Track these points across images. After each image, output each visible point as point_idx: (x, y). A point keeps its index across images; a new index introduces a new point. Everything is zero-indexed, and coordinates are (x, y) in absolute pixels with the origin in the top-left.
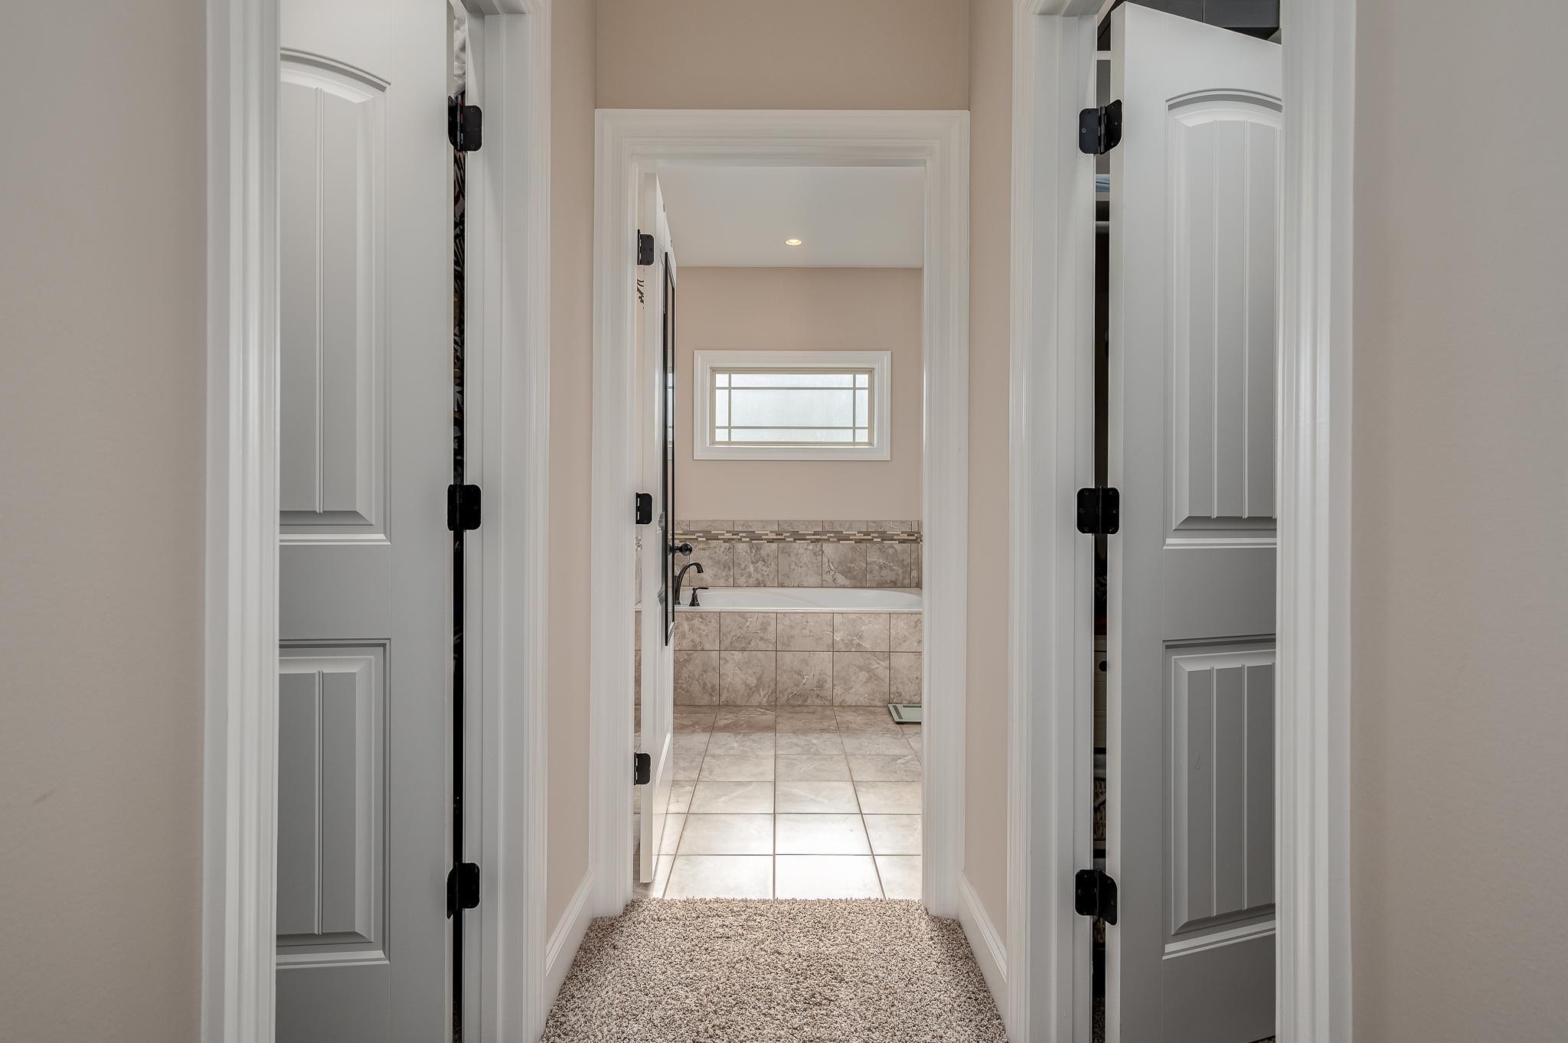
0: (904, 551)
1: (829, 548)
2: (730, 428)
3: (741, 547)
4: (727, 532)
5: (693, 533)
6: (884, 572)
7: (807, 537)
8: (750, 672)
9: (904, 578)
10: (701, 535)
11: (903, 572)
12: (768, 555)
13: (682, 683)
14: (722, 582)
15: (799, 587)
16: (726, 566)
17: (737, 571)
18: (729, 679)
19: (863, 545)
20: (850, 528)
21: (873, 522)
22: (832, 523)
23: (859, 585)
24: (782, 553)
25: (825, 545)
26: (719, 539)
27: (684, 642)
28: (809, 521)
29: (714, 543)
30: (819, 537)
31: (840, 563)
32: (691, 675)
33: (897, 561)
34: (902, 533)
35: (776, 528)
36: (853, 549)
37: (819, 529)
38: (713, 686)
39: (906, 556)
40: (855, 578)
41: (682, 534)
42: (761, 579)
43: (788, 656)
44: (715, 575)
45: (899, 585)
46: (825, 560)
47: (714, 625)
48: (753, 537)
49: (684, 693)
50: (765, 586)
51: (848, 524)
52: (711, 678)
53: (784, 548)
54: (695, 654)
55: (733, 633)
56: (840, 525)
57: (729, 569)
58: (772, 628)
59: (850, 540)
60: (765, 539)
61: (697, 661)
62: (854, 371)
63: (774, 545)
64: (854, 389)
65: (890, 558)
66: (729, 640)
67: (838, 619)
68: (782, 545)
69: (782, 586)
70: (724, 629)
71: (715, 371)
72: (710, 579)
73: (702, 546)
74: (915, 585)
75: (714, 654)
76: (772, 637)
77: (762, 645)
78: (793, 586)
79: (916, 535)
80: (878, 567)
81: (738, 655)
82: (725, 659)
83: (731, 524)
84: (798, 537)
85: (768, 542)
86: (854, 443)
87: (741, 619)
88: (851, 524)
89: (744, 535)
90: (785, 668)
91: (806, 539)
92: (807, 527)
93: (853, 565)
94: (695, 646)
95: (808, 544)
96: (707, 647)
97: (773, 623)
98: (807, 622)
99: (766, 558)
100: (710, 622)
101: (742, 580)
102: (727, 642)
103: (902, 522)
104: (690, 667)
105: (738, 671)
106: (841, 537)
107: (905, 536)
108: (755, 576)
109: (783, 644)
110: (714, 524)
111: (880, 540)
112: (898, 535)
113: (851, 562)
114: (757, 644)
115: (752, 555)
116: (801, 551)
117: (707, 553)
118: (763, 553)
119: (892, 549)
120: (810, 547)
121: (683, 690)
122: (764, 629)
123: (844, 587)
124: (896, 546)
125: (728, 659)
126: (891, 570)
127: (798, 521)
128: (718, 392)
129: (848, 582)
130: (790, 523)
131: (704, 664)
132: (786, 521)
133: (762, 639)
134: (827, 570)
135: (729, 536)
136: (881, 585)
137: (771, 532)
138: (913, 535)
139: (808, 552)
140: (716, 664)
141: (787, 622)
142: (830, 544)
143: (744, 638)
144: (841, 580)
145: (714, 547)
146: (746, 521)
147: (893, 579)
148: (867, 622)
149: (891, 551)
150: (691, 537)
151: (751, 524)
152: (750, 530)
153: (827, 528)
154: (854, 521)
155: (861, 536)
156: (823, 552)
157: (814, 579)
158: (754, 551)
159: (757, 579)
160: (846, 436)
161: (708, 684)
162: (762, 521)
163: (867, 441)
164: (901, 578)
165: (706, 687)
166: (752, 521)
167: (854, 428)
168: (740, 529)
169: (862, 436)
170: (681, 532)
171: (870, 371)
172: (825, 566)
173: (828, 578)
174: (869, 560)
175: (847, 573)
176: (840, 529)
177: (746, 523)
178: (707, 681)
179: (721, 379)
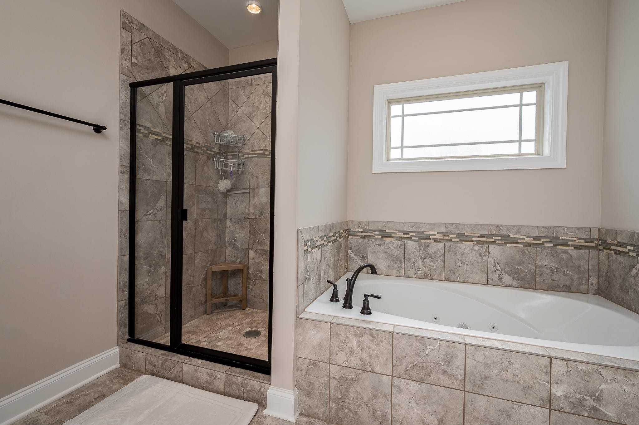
0: (580, 258)
1: (495, 250)
2: (402, 147)
3: (412, 245)
4: (399, 232)
5: (371, 231)
6: (556, 277)
7: (473, 239)
8: (429, 409)
9: (580, 284)
10: (378, 233)
11: (579, 278)
12: (435, 253)
13: (350, 404)
14: (394, 272)
15: (464, 282)
16: (398, 260)
17: (407, 264)
18: (404, 412)
19: (532, 250)
20: (518, 232)
21: (543, 227)
22: (499, 227)
23: (527, 286)
24: (449, 251)
25: (491, 247)
26: (392, 237)
27: (353, 359)
28: (475, 225)
29: (388, 240)
30: (485, 239)
31: (507, 264)
32: (359, 397)
33: (572, 267)
34: (579, 239)
35: (442, 230)
36: (521, 252)
37: (486, 232)
38: (384, 415)
39: (582, 263)
40: (522, 279)
41: (362, 232)
42: (428, 272)
43: (481, 402)
44: (389, 266)
45: (574, 290)
46: (491, 260)
47: (386, 346)
48: (422, 236)
49: (352, 415)
50: (432, 279)
51: (516, 229)
52: (382, 406)
53: (450, 248)
54: (364, 375)
55: (409, 360)
56: (508, 230)
57: (401, 262)
58: (459, 362)
59: (518, 243)
60: (433, 239)
61: (367, 383)
62: (521, 89)
63: (441, 245)
64: (521, 105)
65: (563, 263)
66: (404, 366)
67: (558, 368)
68: (448, 244)
69: (448, 280)
70: (397, 353)
71: (391, 102)
72: (385, 269)
73: (378, 242)
74: (592, 291)
75: (386, 379)
76: (459, 373)
77: (445, 380)
78: (459, 282)
79: (596, 242)
80: (549, 271)
81: (414, 387)
82: (398, 387)
83: (403, 225)
84: (463, 238)
85: (435, 241)
86: (520, 154)
87: (418, 344)
88: (519, 229)
89: (414, 234)
90: (476, 414)
91: (472, 241)
92: (473, 230)
93: (521, 267)
94: (364, 365)
95: (474, 245)
96: (378, 369)
97: (461, 356)
98: (509, 362)
99: (433, 255)
100: (381, 341)
101: (411, 272)
102: (401, 369)
103: (579, 229)
104: (359, 388)
105: (414, 405)
106: (507, 240)
107: (582, 243)
108: (423, 269)
109: (474, 384)
110: (388, 225)
111: (552, 245)
112: (574, 241)
113: (519, 264)
114: (439, 378)
115: (421, 252)
116: (466, 251)
117: (382, 248)
118: (431, 251)
119: (566, 255)
120: (476, 248)
121: (351, 411)
122: (449, 362)
123: (511, 286)
124: (570, 252)
125: (402, 387)
126: (564, 275)
127: (465, 225)
128: (393, 120)
129: (514, 283)
130: (457, 226)
131: (373, 388)
132: (452, 224)
133: (445, 372)
134: (493, 269)
135: (401, 235)
136: (552, 288)
137: (438, 233)
138: (593, 242)
139: (474, 252)
140: (388, 391)
141: (480, 358)
142: (496, 246)
143: (422, 367)
144: (507, 279)
145: (388, 244)
146: (416, 223)
147: (567, 283)
148: (609, 379)
149: (564, 256)
150: (369, 234)
151: (420, 225)
152: (419, 231)
153: (494, 232)
154: (522, 226)
155: (531, 240)
156: (489, 253)
157: (481, 277)
158: (422, 249)
159: (425, 273)
160: (513, 149)
161: (379, 410)
162: (430, 224)
163: (534, 152)
164: (576, 284)
165: (376, 414)
166: (421, 223)
167: (520, 141)
168: (411, 229)
169: (529, 148)
170: (362, 230)
171: (539, 87)
172: (491, 266)
173: (495, 277)
174: (538, 263)
175: (515, 274)
176: (507, 233)
177: (415, 224)
178: (377, 408)
179: (396, 109)
